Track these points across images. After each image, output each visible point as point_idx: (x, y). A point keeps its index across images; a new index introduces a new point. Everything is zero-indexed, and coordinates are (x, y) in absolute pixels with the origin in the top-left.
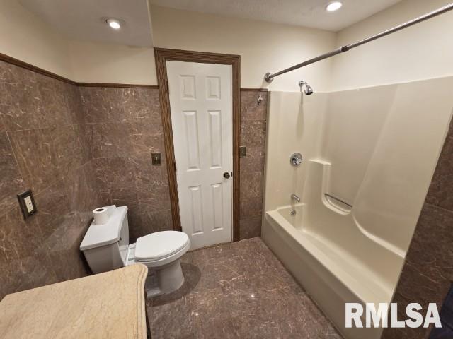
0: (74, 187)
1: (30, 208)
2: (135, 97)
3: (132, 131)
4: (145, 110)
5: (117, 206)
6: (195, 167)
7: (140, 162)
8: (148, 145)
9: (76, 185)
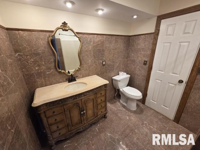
0: (117, 64)
1: (104, 64)
2: (145, 38)
3: (140, 51)
4: (147, 43)
5: (127, 74)
6: (162, 71)
7: (140, 63)
8: (144, 57)
9: (118, 64)
